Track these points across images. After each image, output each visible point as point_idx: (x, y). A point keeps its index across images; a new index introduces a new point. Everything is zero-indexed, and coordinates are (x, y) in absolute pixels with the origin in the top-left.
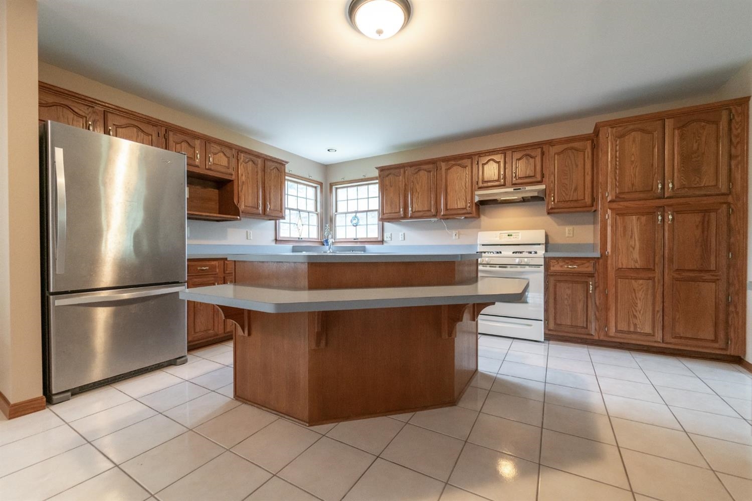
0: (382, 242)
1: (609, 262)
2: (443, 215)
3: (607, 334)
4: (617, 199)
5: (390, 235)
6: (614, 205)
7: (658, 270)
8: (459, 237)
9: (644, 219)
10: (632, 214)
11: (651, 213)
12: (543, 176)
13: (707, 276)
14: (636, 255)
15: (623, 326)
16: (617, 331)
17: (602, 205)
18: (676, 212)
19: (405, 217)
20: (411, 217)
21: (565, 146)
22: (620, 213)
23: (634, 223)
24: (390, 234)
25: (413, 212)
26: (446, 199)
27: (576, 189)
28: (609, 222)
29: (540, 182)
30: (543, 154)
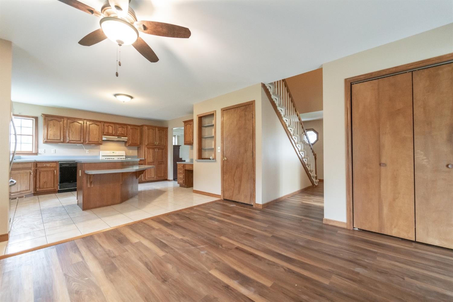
0: (36, 154)
1: (146, 161)
2: (87, 143)
3: (145, 179)
4: (148, 145)
5: (44, 151)
6: (147, 146)
7: (155, 162)
8: (90, 153)
9: (153, 150)
10: (150, 149)
11: (154, 149)
12: (127, 134)
13: (163, 163)
14: (151, 159)
15: (149, 177)
16: (148, 178)
17: (145, 146)
18: (158, 149)
19: (63, 142)
20: (68, 142)
21: (134, 127)
22: (148, 148)
23: (151, 151)
24: (44, 149)
25: (69, 141)
26: (89, 136)
27: (136, 140)
28: (146, 150)
29: (126, 136)
30: (127, 128)
